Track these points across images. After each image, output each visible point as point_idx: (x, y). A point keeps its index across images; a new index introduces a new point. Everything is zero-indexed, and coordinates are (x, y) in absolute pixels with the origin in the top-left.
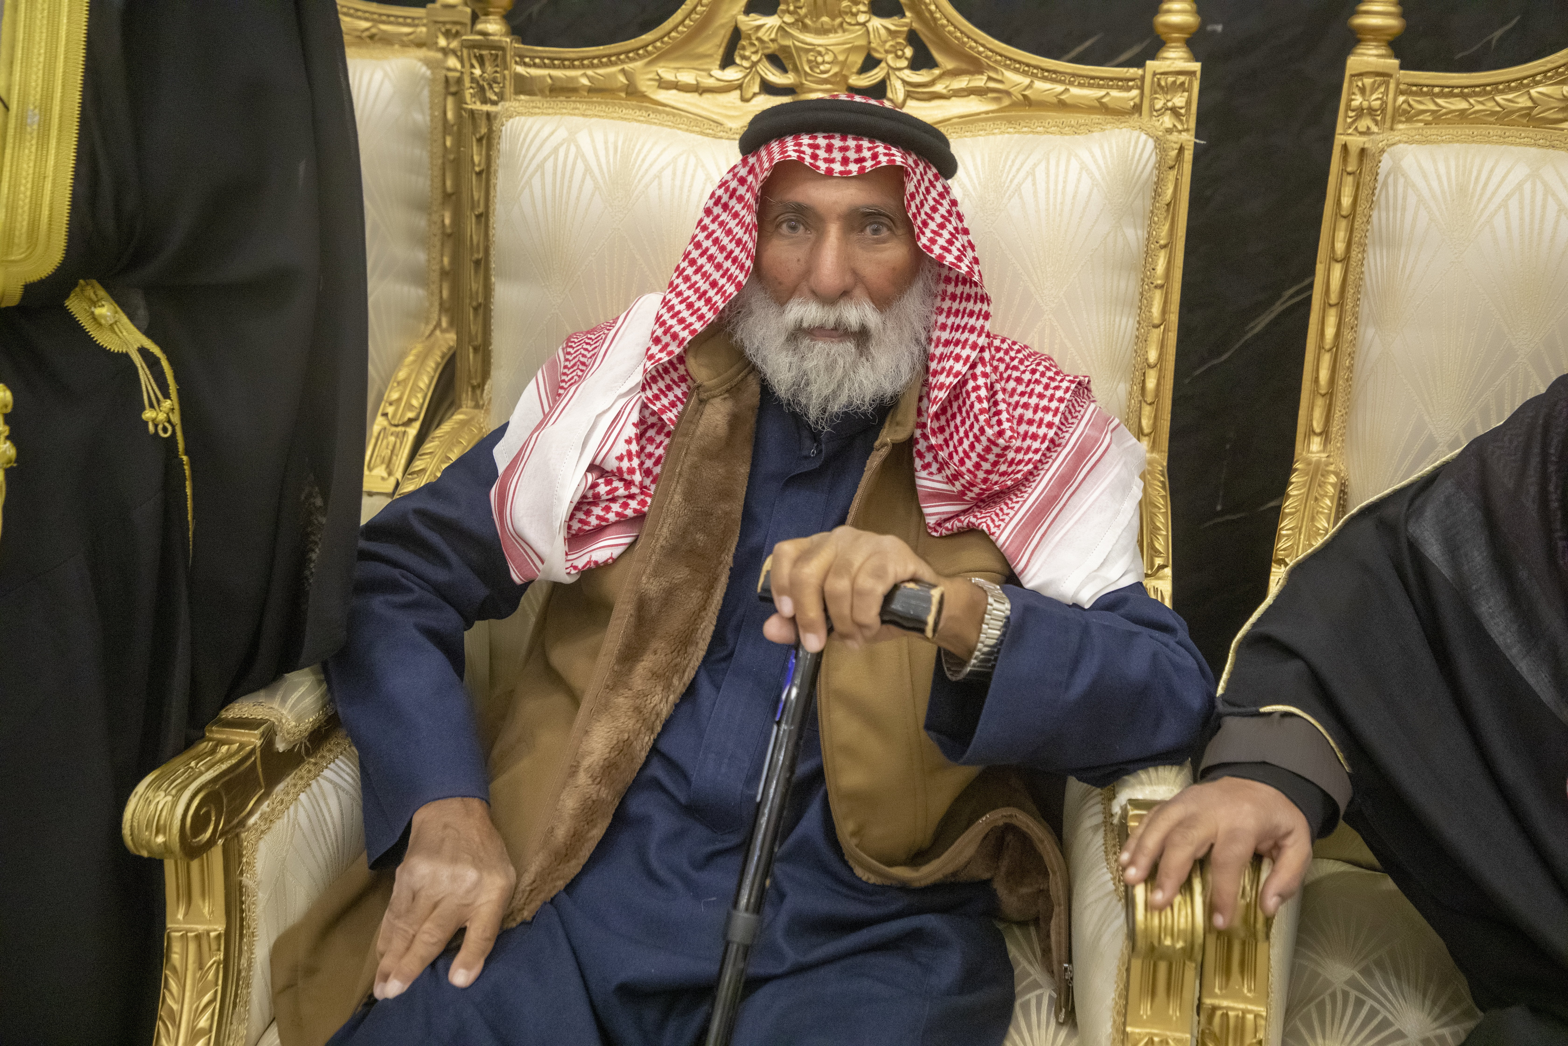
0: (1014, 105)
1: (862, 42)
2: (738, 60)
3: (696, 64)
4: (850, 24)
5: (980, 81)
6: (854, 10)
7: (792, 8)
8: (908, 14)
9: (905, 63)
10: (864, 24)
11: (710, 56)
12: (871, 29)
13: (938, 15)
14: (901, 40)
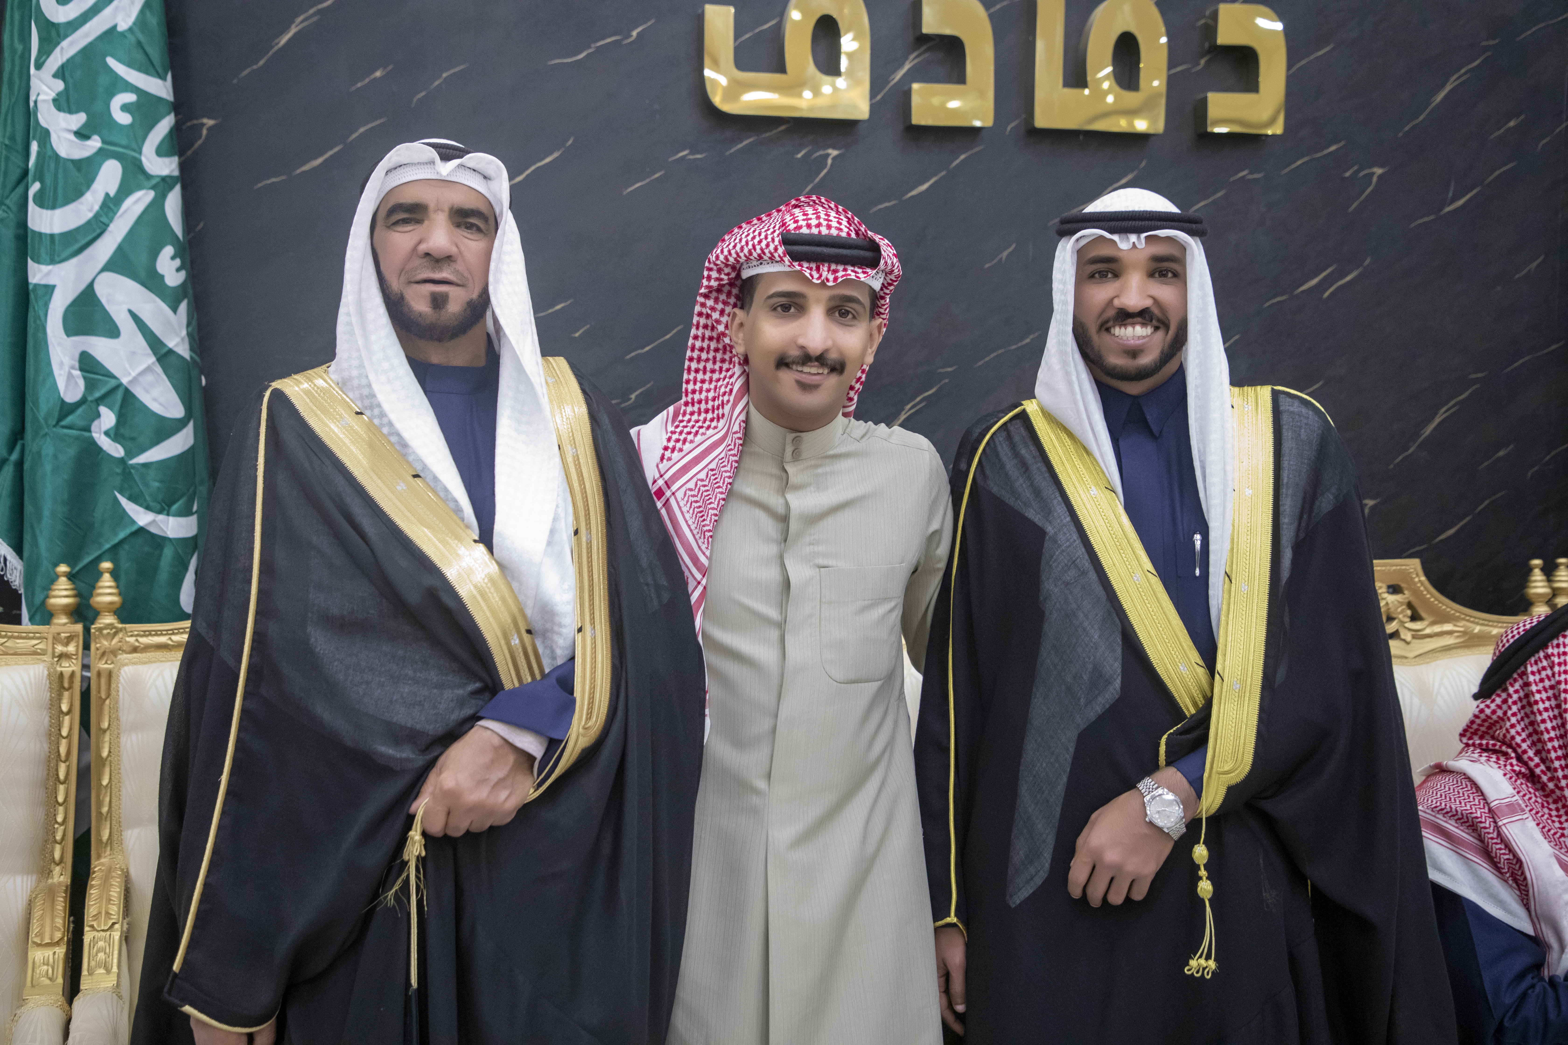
0: (1469, 639)
5: (1448, 627)
8: (1406, 592)
9: (1408, 620)
12: (1389, 602)
13: (1425, 593)
14: (1404, 607)
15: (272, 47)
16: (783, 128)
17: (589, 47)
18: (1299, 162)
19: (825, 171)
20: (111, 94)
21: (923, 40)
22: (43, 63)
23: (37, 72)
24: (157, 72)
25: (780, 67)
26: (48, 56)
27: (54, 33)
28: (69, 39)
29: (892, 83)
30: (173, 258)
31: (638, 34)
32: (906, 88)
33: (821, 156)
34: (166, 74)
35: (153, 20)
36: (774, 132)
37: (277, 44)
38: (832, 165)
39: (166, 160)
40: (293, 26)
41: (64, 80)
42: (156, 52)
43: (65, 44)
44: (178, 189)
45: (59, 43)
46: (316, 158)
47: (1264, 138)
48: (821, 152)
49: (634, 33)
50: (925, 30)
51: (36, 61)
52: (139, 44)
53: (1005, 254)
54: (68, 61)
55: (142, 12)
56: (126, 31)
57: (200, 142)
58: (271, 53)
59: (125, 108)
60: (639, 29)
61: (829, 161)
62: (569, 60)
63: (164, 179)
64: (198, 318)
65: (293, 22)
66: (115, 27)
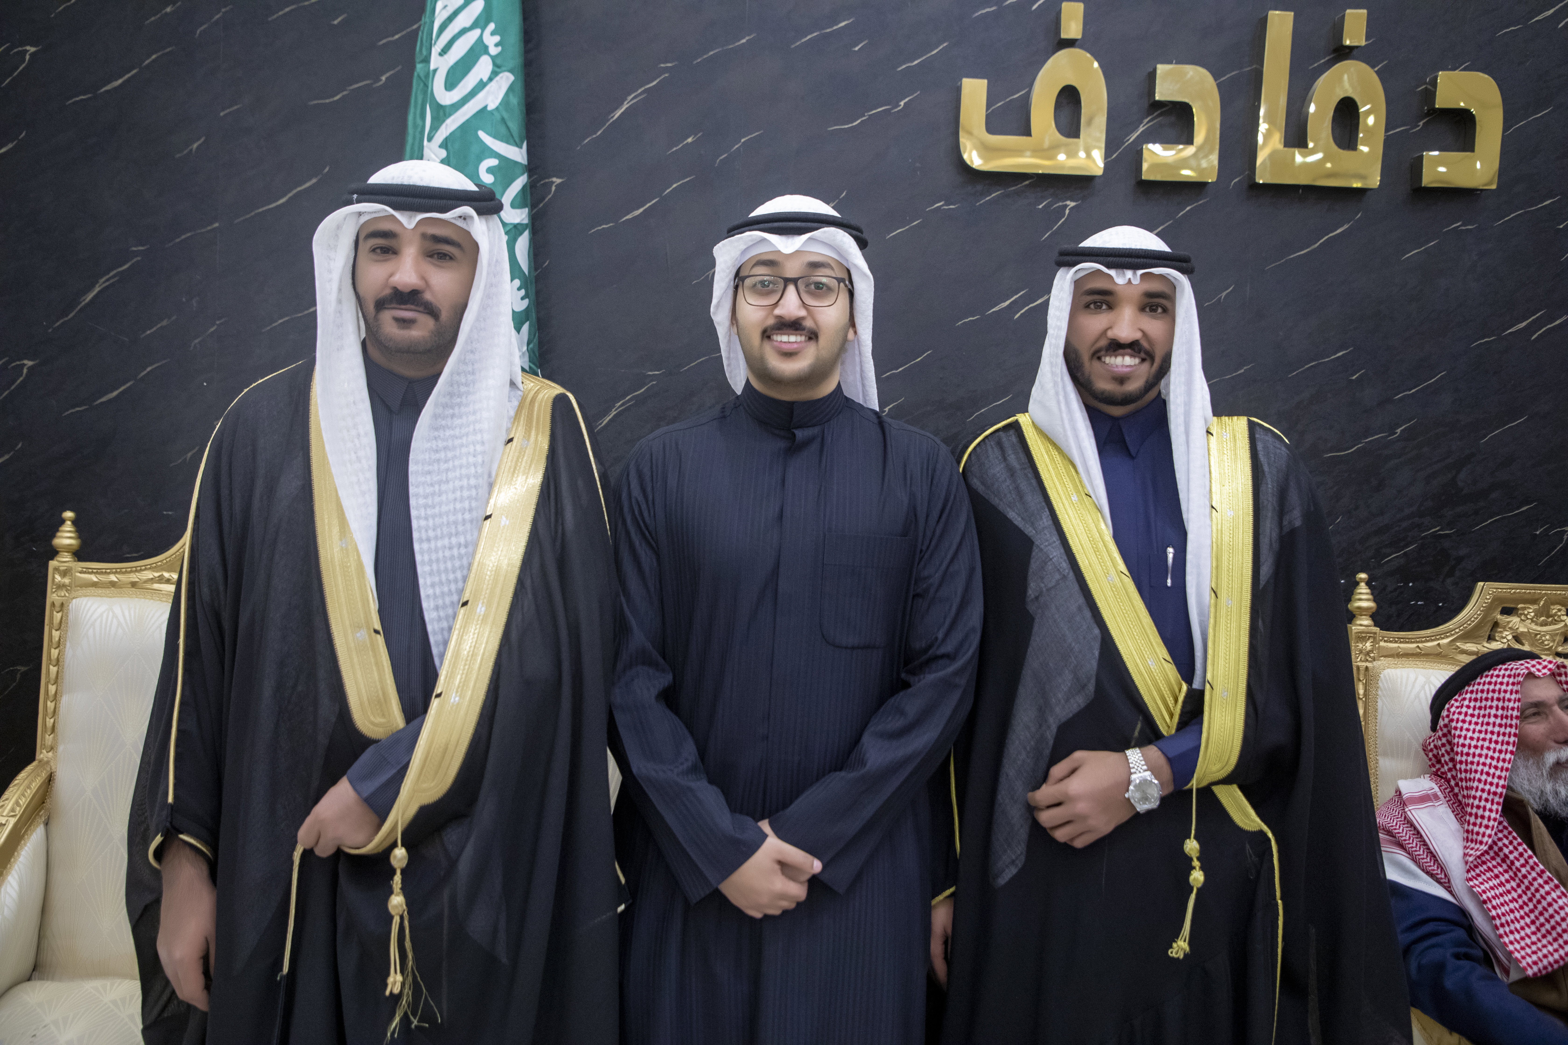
1: (1563, 630)
2: (1497, 638)
3: (1474, 641)
4: (1555, 620)
6: (1559, 614)
7: (1526, 612)
10: (1564, 621)
11: (1481, 637)
15: (608, 120)
16: (1027, 182)
17: (865, 116)
18: (1512, 216)
19: (1063, 220)
20: (480, 160)
21: (1157, 106)
22: (433, 136)
23: (429, 144)
24: (515, 141)
25: (1027, 131)
26: (437, 131)
27: (441, 113)
28: (452, 118)
29: (1127, 144)
30: (519, 289)
31: (905, 103)
32: (1139, 148)
33: (1059, 207)
34: (523, 143)
35: (515, 101)
36: (1019, 186)
37: (612, 117)
38: (1069, 214)
39: (518, 211)
40: (626, 103)
41: (447, 149)
42: (515, 125)
43: (449, 121)
44: (526, 234)
45: (444, 121)
46: (638, 209)
47: (1479, 192)
48: (1061, 204)
49: (902, 103)
50: (1157, 97)
51: (428, 135)
52: (503, 120)
53: (1224, 294)
54: (451, 134)
55: (507, 94)
56: (494, 110)
57: (550, 196)
58: (607, 125)
59: (490, 170)
60: (907, 100)
61: (1067, 212)
62: (846, 126)
63: (516, 226)
64: (539, 337)
65: (626, 99)
66: (486, 107)
